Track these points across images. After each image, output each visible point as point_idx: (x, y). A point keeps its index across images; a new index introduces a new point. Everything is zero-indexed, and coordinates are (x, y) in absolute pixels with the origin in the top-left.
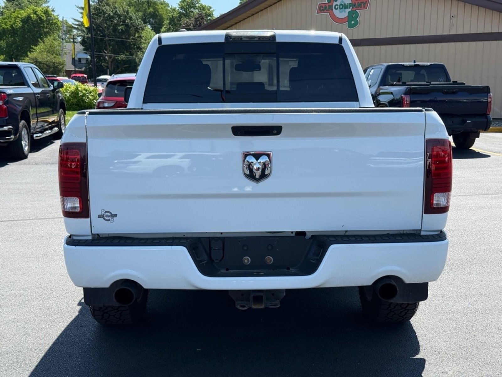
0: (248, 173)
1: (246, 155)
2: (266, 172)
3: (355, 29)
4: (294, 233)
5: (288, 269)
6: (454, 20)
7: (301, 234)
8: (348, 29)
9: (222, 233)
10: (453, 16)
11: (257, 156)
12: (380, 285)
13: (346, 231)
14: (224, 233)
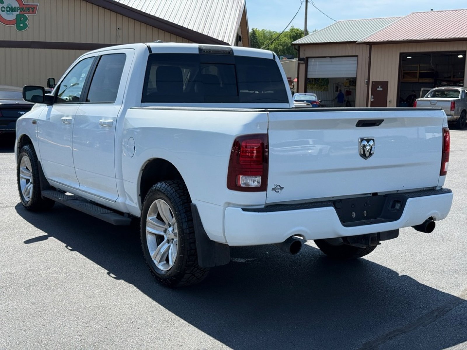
0: (362, 153)
1: (362, 140)
2: (372, 152)
3: (24, 32)
4: (372, 194)
5: (376, 218)
6: (120, 32)
7: (375, 194)
8: (16, 30)
9: (333, 197)
10: (119, 29)
11: (368, 141)
12: (427, 223)
13: (398, 191)
14: (335, 197)
